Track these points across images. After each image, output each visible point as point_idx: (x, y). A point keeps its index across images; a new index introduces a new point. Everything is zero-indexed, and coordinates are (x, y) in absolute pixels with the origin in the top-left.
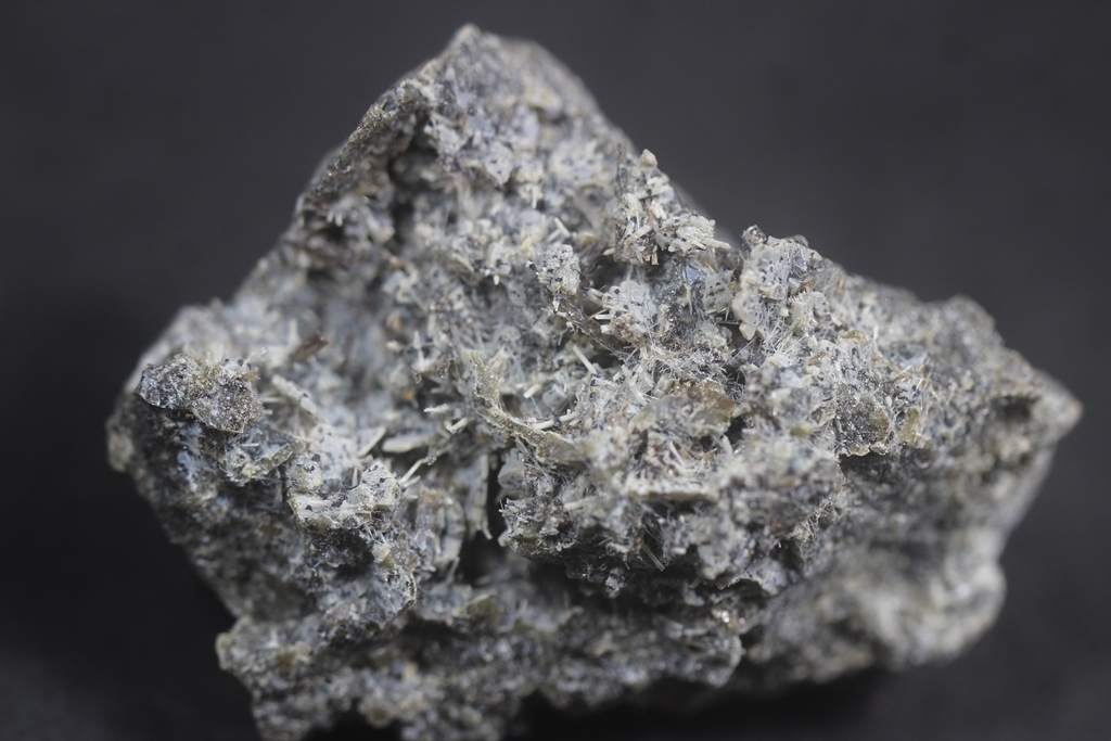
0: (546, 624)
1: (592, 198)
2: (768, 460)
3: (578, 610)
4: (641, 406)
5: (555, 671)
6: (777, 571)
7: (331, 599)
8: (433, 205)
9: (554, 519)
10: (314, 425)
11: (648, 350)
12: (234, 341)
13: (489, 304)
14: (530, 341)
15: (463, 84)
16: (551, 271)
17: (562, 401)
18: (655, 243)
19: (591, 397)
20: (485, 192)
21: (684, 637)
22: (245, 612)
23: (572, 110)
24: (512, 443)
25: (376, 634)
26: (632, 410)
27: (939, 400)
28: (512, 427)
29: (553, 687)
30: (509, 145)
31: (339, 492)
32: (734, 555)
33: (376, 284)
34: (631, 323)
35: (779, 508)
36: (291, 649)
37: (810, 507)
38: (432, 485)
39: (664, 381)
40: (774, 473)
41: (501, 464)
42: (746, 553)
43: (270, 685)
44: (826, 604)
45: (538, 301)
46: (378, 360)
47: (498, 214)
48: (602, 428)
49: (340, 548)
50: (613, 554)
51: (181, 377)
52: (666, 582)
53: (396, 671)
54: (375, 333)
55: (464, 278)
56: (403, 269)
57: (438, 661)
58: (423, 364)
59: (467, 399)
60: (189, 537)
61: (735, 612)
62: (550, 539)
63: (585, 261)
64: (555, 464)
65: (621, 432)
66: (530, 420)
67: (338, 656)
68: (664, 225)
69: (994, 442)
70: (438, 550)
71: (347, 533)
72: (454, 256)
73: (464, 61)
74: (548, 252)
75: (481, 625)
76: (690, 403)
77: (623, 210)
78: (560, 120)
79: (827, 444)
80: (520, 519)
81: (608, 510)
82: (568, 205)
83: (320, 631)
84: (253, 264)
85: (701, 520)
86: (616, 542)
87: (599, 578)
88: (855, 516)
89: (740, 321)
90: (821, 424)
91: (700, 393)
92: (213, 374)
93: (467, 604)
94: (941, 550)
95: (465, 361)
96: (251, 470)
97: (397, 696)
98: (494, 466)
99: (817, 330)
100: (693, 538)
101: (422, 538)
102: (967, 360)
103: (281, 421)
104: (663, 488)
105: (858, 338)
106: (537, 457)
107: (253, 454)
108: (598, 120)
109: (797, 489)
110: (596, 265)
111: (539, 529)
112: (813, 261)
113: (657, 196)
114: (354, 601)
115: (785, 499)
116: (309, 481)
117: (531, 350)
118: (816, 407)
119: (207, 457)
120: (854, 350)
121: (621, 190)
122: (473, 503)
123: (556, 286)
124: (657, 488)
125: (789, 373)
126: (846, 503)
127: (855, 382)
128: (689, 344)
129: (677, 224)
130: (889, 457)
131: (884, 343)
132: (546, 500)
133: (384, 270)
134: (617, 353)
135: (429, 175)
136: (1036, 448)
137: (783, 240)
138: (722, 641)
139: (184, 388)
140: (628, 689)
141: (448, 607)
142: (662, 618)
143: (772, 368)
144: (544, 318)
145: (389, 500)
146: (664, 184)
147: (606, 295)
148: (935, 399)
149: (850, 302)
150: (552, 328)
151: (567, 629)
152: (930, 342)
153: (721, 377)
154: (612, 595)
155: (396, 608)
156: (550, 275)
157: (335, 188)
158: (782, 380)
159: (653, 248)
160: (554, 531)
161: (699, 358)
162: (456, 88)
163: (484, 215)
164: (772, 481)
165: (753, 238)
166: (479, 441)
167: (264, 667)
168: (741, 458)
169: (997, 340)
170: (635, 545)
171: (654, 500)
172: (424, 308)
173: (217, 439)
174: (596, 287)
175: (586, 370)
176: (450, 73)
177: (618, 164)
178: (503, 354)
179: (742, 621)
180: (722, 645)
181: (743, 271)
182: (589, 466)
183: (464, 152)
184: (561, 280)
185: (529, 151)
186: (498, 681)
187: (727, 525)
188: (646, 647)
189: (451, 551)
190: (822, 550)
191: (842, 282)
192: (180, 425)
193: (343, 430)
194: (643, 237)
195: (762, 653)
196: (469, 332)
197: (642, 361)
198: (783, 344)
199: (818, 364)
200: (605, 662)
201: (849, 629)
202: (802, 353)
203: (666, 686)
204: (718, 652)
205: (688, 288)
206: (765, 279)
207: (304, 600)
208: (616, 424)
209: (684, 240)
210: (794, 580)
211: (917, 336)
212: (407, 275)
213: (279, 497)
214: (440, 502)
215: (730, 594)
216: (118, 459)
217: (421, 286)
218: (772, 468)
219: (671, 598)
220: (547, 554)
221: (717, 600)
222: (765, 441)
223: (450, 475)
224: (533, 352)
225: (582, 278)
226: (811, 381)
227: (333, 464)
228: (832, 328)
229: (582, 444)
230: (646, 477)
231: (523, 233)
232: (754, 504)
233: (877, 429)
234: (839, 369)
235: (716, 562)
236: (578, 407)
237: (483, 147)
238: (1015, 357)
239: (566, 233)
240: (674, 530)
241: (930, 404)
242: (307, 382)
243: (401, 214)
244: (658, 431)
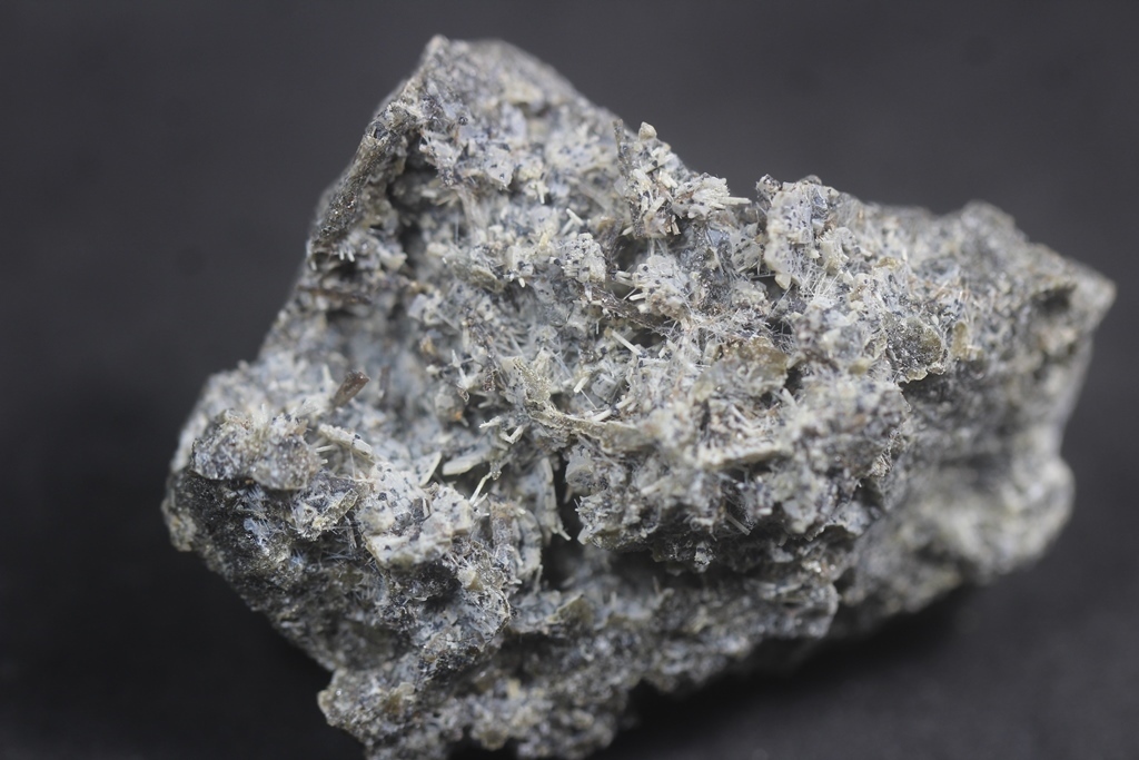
0: (639, 612)
1: (597, 182)
2: (834, 403)
3: (669, 591)
4: (695, 376)
5: (657, 657)
6: (858, 511)
7: (424, 634)
8: (440, 221)
9: (634, 507)
10: (371, 465)
11: (689, 319)
12: (270, 398)
13: (517, 308)
14: (569, 336)
15: (447, 95)
16: (576, 262)
17: (612, 388)
18: (672, 213)
19: (643, 378)
20: (489, 197)
21: (779, 595)
22: (338, 663)
23: (555, 99)
24: (573, 440)
25: (476, 659)
26: (687, 382)
27: (982, 308)
28: (571, 425)
29: (658, 672)
30: (505, 147)
31: (413, 526)
32: (819, 504)
33: (398, 311)
34: (667, 297)
35: (855, 449)
36: (395, 691)
37: (884, 440)
38: (500, 499)
39: (711, 347)
40: (844, 414)
41: (564, 464)
42: (831, 499)
43: (380, 732)
44: (908, 534)
45: (567, 294)
46: (417, 387)
47: (507, 216)
48: (662, 407)
49: (425, 581)
50: (699, 529)
51: (234, 445)
52: (752, 546)
53: (501, 689)
54: (407, 361)
55: (488, 288)
56: (423, 292)
57: (540, 672)
58: (466, 382)
59: (517, 407)
60: (269, 602)
61: (824, 561)
62: (634, 527)
63: (605, 245)
64: (623, 452)
65: (682, 407)
66: (586, 414)
67: (443, 687)
68: (677, 193)
69: (1039, 339)
70: (520, 562)
71: (430, 565)
72: (475, 267)
73: (440, 73)
74: (567, 244)
75: (577, 627)
76: (743, 364)
77: (633, 187)
78: (545, 111)
79: (886, 375)
80: (598, 514)
81: (687, 486)
82: (574, 193)
83: (422, 668)
84: (274, 317)
85: (779, 476)
86: (700, 516)
87: (686, 556)
88: (922, 441)
89: (773, 272)
90: (876, 357)
91: (750, 352)
92: (265, 435)
93: (559, 609)
94: (1007, 456)
95: (507, 370)
96: (321, 523)
97: (507, 716)
98: (557, 467)
99: (849, 265)
100: (776, 496)
101: (503, 553)
102: (996, 263)
103: (336, 467)
104: (736, 453)
105: (892, 264)
106: (603, 449)
107: (319, 506)
108: (583, 102)
109: (869, 426)
110: (618, 247)
111: (620, 520)
112: (831, 198)
113: (663, 166)
114: (448, 630)
115: (859, 439)
116: (382, 521)
117: (570, 345)
118: (867, 341)
119: (274, 519)
120: (890, 277)
121: (627, 167)
122: (543, 508)
123: (584, 276)
124: (730, 454)
125: (834, 314)
126: (912, 430)
127: (898, 308)
128: (728, 306)
129: (691, 189)
130: (947, 375)
131: (916, 264)
132: (621, 490)
133: (403, 297)
134: (657, 329)
135: (429, 193)
136: (1080, 335)
137: (799, 184)
138: (817, 591)
139: (238, 455)
140: (732, 659)
141: (541, 616)
142: (752, 581)
143: (818, 312)
144: (577, 310)
145: (466, 523)
146: (667, 153)
147: (635, 274)
148: (978, 308)
149: (873, 231)
150: (587, 318)
151: (661, 613)
152: (957, 254)
153: (765, 331)
154: (702, 569)
155: (493, 628)
156: (577, 266)
157: (343, 226)
158: (830, 322)
159: (671, 218)
160: (636, 519)
161: (741, 317)
162: (441, 101)
163: (493, 222)
164: (844, 423)
165: (768, 187)
166: (537, 446)
167: (372, 715)
168: (805, 407)
169: (1020, 238)
170: (719, 515)
171: (729, 467)
172: (455, 325)
173: (280, 500)
174: (623, 268)
175: (629, 352)
176: (432, 88)
177: (618, 142)
178: (544, 355)
179: (833, 567)
180: (818, 595)
181: (768, 222)
182: (658, 447)
183: (461, 163)
184: (588, 269)
185: (524, 148)
186: (604, 679)
187: (808, 476)
188: (742, 613)
189: (533, 561)
190: (897, 481)
191: (861, 213)
192: (241, 492)
193: (399, 464)
194: (660, 209)
195: (856, 594)
196: (504, 340)
197: (685, 332)
198: (820, 286)
199: (860, 298)
200: (705, 637)
201: (932, 553)
202: (840, 290)
203: (768, 647)
204: (816, 604)
205: (715, 250)
206: (790, 225)
207: (398, 640)
208: (675, 400)
209: (702, 204)
210: (877, 516)
211: (945, 249)
212: (431, 296)
213: (353, 543)
214: (512, 514)
215: (817, 543)
216: (181, 540)
217: (446, 303)
218: (841, 410)
219: (759, 560)
220: (633, 543)
221: (806, 553)
222: (827, 386)
223: (514, 485)
224: (572, 347)
225: (607, 263)
226: (857, 317)
227: (399, 499)
228: (863, 260)
229: (648, 427)
230: (716, 445)
231: (538, 231)
232: (830, 450)
233: (930, 350)
234: (881, 299)
235: (804, 515)
236: (632, 390)
237: (480, 153)
238: (1042, 250)
239: (580, 222)
240: (755, 492)
241: (973, 315)
242: (352, 423)
243: (408, 237)
244: (718, 398)
